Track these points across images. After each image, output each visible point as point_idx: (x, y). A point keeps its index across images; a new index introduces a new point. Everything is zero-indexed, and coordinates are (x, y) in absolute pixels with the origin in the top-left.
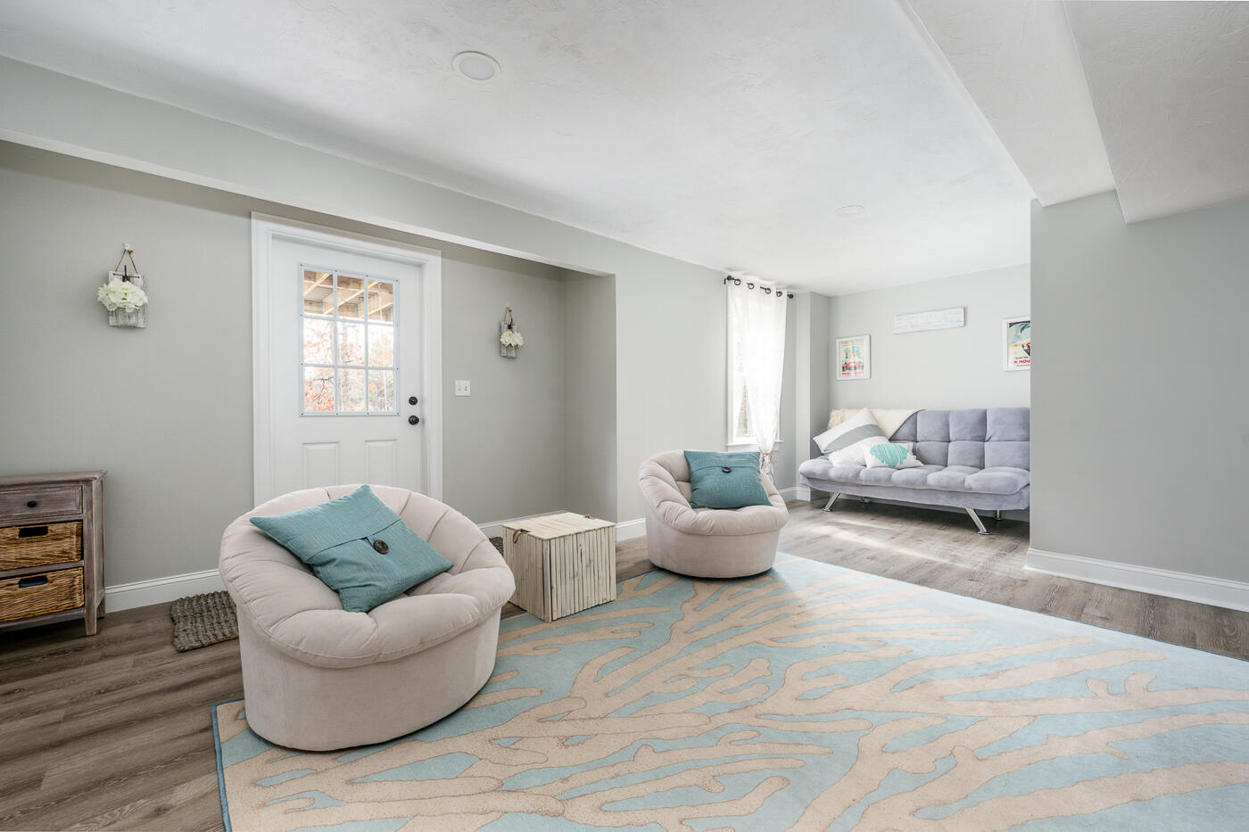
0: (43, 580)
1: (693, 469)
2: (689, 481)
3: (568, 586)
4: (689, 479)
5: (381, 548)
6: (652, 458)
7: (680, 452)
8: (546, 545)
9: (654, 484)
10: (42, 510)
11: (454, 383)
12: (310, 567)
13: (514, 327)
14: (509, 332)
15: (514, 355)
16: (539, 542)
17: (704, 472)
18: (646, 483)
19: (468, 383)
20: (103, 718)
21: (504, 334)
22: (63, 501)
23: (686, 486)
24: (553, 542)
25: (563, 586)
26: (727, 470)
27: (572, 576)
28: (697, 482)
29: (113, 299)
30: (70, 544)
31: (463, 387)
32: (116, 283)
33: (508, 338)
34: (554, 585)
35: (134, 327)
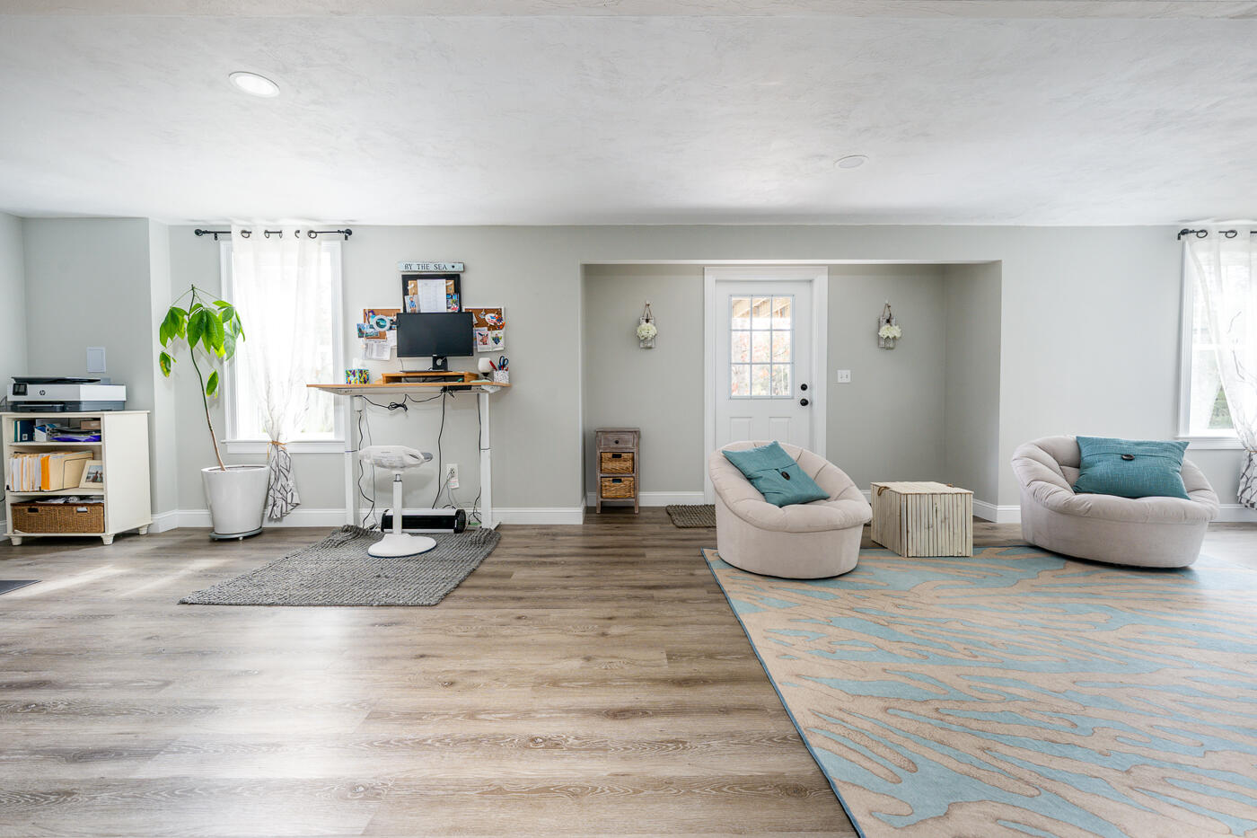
0: (620, 481)
1: (1083, 455)
2: (1078, 466)
3: (923, 534)
4: (1078, 464)
5: (787, 476)
6: (1034, 441)
7: (1073, 437)
8: (903, 498)
9: (1026, 465)
10: (620, 446)
11: (837, 373)
12: (750, 479)
13: (893, 321)
14: (888, 326)
15: (891, 346)
16: (898, 496)
17: (1097, 458)
18: (1018, 463)
19: (849, 371)
20: (657, 543)
21: (883, 328)
22: (627, 442)
23: (1072, 472)
24: (909, 497)
25: (918, 533)
26: (1129, 458)
27: (927, 526)
28: (1087, 468)
29: (644, 333)
30: (629, 464)
31: (844, 376)
32: (644, 324)
33: (886, 331)
34: (910, 529)
35: (650, 348)
